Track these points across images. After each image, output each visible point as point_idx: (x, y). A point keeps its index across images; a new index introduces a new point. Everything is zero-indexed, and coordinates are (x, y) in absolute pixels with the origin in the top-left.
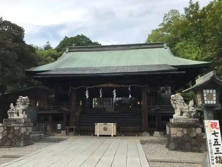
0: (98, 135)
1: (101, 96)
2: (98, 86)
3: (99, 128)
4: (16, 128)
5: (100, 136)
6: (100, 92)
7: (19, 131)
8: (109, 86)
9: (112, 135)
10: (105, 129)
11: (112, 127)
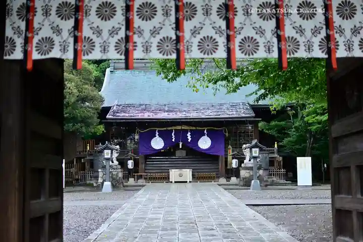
0: (173, 181)
1: (173, 140)
2: (170, 128)
3: (174, 174)
4: (114, 173)
5: (175, 182)
6: (173, 135)
7: (117, 175)
8: (183, 128)
9: (188, 181)
10: (181, 175)
11: (187, 174)
